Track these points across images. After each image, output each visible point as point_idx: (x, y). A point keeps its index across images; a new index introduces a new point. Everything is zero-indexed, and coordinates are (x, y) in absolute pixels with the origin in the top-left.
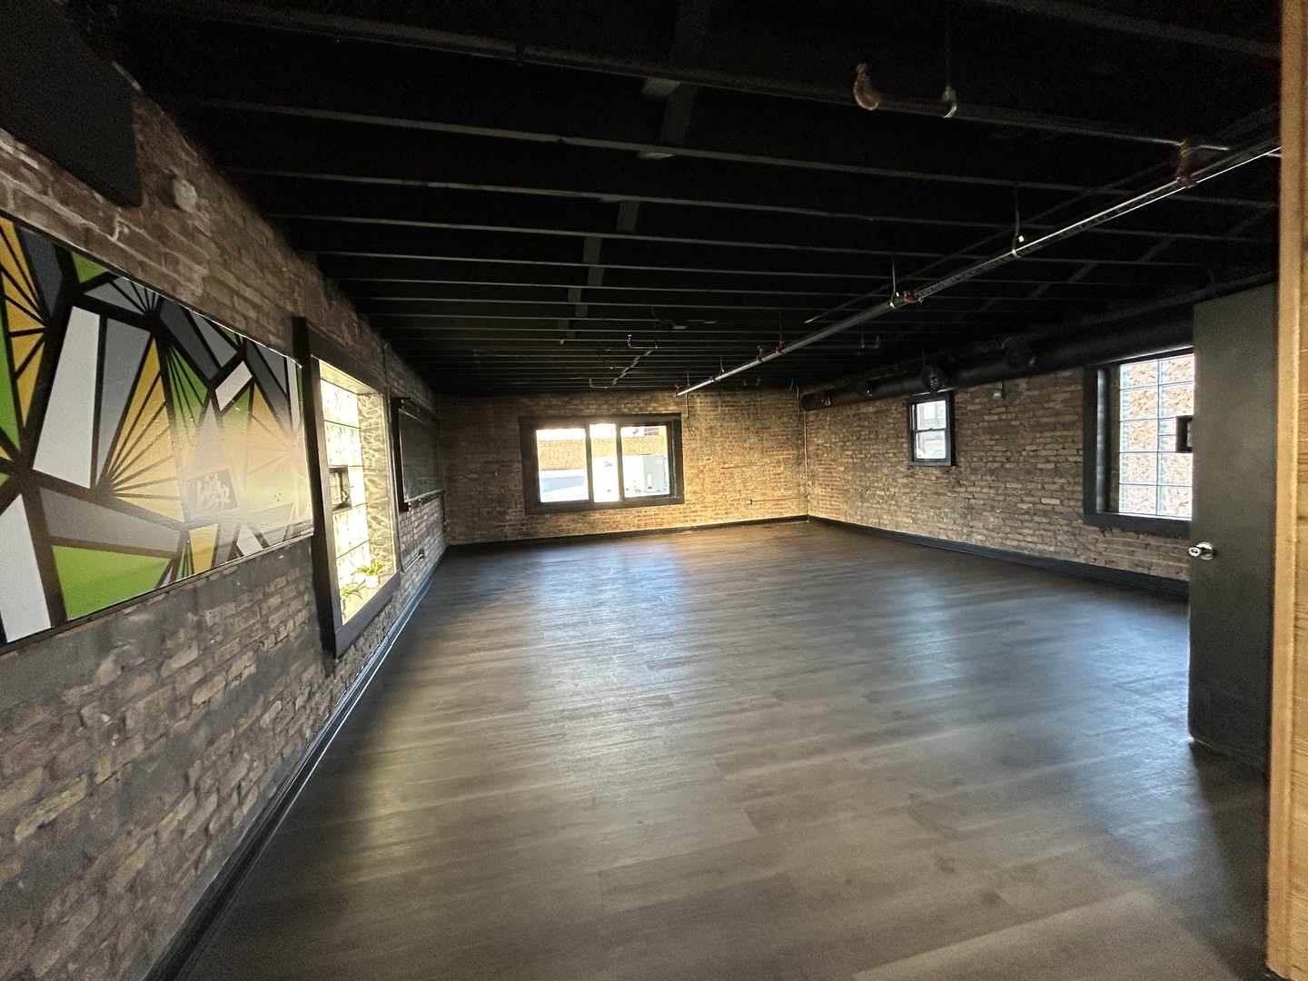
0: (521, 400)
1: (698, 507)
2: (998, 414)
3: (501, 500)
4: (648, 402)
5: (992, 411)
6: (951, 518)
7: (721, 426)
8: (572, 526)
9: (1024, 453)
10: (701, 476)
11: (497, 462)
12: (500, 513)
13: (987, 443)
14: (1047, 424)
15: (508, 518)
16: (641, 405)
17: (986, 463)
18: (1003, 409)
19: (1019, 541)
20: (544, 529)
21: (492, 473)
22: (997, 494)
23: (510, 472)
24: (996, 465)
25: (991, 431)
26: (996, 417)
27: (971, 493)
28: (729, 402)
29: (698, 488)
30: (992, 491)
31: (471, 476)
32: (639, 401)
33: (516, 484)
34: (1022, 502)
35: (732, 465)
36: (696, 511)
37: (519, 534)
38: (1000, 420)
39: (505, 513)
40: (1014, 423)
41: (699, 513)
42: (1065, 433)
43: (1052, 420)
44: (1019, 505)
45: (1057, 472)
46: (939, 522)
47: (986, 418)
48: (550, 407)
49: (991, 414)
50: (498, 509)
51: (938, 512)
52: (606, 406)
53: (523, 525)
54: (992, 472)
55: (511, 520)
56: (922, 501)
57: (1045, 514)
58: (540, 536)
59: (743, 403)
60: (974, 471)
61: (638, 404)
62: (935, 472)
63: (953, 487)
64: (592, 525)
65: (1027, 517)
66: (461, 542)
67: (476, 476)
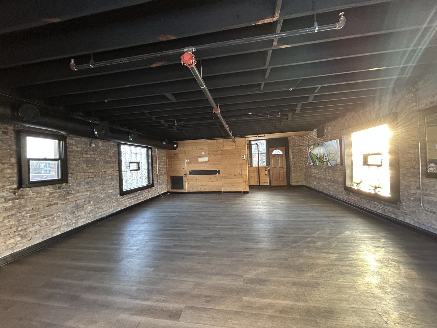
2: (91, 154)
5: (88, 153)
6: (63, 218)
9: (101, 173)
13: (85, 168)
14: (108, 161)
17: (85, 179)
19: (101, 212)
22: (91, 194)
24: (89, 179)
25: (87, 162)
26: (89, 156)
27: (77, 197)
30: (89, 193)
34: (102, 194)
38: (91, 157)
44: (101, 196)
45: (112, 179)
46: (53, 224)
47: (85, 155)
51: (51, 218)
54: (88, 183)
57: (109, 196)
60: (78, 184)
63: (64, 196)
65: (103, 200)
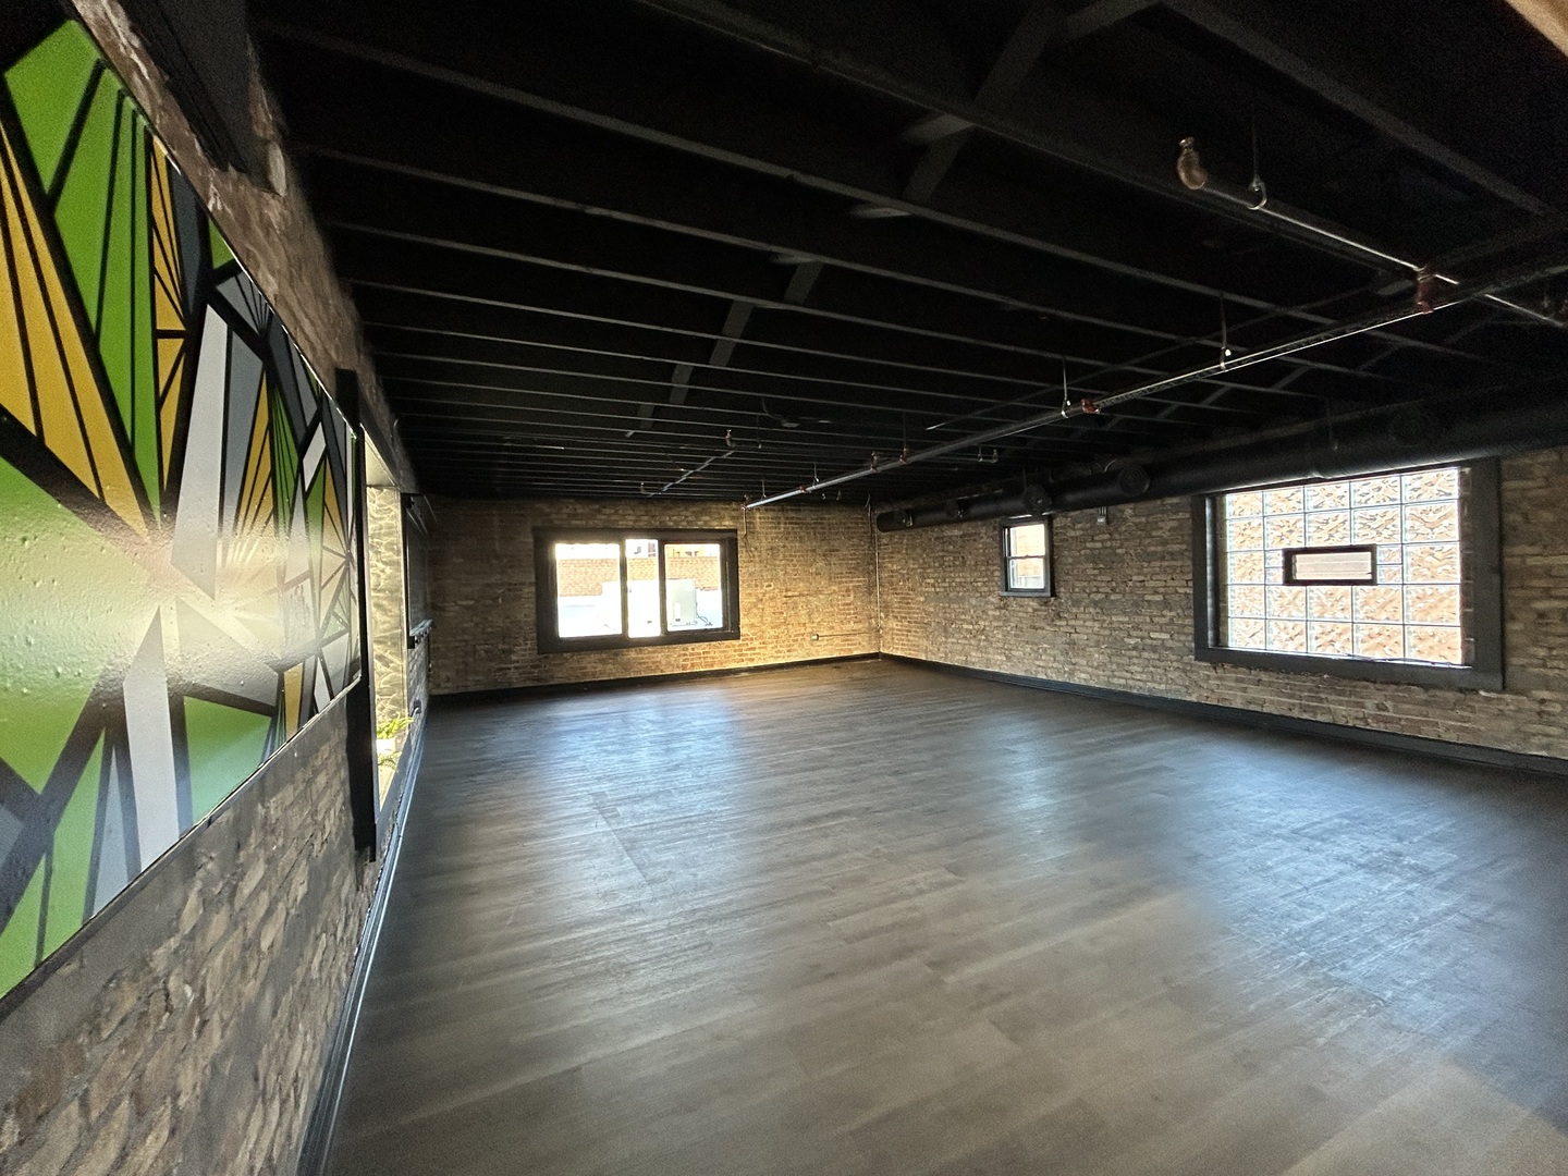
0: (538, 505)
1: (756, 644)
2: (1102, 541)
3: (505, 636)
4: (697, 515)
5: (1096, 538)
6: (1049, 654)
7: (784, 547)
8: (600, 667)
9: (1130, 583)
10: (760, 606)
11: (503, 584)
12: (503, 651)
13: (1089, 572)
14: (1155, 553)
15: (514, 658)
16: (690, 518)
17: (1089, 594)
18: (1107, 536)
19: (1126, 679)
20: (562, 674)
21: (495, 599)
22: (1101, 628)
23: (520, 597)
24: (1100, 596)
25: (1094, 558)
26: (1099, 545)
27: (1074, 627)
28: (793, 518)
29: (755, 621)
30: (1097, 625)
31: (465, 603)
32: (688, 513)
33: (526, 612)
34: (1129, 636)
35: (796, 593)
36: (754, 649)
37: (529, 679)
38: (1104, 548)
39: (510, 652)
40: (1119, 551)
41: (757, 651)
42: (1174, 563)
43: (1159, 549)
44: (1126, 640)
45: (1166, 604)
46: (1037, 659)
47: (1088, 545)
48: (574, 516)
49: (1093, 540)
50: (501, 646)
51: (1035, 648)
52: (646, 518)
53: (534, 667)
54: (1096, 604)
55: (518, 661)
56: (1015, 635)
57: (1154, 649)
58: (556, 682)
59: (808, 520)
60: (1076, 603)
61: (686, 517)
62: (1031, 603)
63: (1053, 620)
64: (626, 667)
65: (1134, 653)
66: (446, 691)
67: (472, 602)
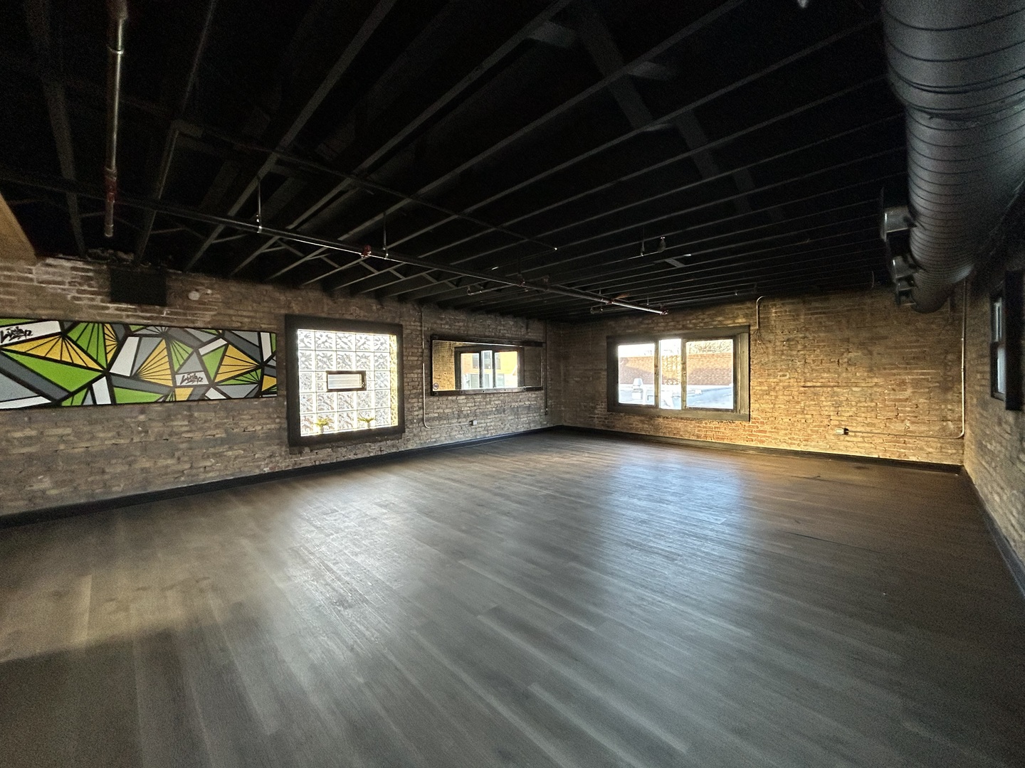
1: (767, 427)
3: (593, 399)
4: (712, 317)
8: (640, 425)
10: (772, 393)
11: (593, 370)
12: (592, 407)
15: (596, 412)
16: (706, 320)
20: (620, 425)
21: (589, 378)
23: (599, 377)
29: (768, 407)
31: (577, 379)
32: (705, 316)
33: (602, 387)
35: (819, 384)
36: (765, 432)
37: (603, 425)
39: (595, 408)
41: (768, 434)
48: (628, 327)
50: (591, 404)
52: (672, 323)
53: (606, 419)
55: (598, 414)
58: (616, 430)
61: (703, 319)
64: (657, 428)
67: (579, 379)
